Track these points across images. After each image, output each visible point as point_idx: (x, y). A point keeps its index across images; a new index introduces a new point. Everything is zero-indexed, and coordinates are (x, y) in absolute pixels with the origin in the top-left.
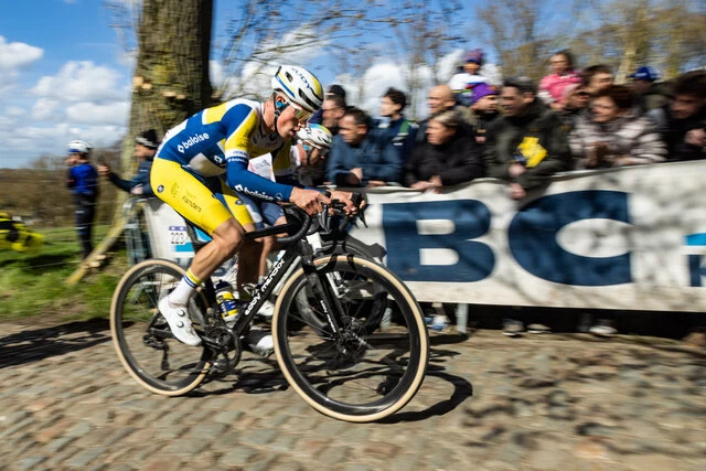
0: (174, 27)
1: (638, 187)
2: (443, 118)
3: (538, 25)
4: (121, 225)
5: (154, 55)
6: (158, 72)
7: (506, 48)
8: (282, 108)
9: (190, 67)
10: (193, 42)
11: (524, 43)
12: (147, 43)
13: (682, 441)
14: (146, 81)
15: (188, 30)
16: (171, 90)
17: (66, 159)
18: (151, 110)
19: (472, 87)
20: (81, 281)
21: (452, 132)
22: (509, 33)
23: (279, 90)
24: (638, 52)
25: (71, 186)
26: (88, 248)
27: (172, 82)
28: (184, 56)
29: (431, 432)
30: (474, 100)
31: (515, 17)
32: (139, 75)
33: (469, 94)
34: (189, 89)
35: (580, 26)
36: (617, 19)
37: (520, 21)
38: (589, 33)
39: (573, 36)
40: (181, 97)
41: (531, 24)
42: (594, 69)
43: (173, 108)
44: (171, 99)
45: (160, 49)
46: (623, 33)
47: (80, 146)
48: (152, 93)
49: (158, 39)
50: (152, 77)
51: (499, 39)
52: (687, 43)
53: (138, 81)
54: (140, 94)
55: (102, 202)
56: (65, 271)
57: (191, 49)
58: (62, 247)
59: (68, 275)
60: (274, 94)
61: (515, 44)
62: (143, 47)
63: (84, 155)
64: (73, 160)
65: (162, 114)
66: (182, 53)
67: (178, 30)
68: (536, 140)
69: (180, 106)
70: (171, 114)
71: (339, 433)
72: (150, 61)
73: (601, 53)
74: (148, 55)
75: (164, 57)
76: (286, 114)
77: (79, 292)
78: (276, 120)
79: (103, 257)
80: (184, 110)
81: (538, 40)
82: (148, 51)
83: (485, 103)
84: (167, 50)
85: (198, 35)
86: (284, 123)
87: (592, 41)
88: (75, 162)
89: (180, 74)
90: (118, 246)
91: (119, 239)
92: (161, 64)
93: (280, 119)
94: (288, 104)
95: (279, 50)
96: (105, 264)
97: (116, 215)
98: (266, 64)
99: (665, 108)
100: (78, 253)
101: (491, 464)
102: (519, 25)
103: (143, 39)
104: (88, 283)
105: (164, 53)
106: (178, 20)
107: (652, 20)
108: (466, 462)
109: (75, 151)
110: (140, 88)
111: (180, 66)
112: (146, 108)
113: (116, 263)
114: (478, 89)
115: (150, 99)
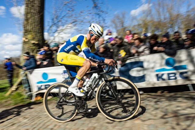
0: (33, 24)
1: (145, 60)
2: (103, 46)
3: (124, 24)
4: (21, 78)
5: (28, 32)
6: (29, 36)
7: (118, 29)
8: (92, 36)
9: (38, 35)
10: (39, 28)
11: (122, 28)
12: (26, 28)
13: (155, 116)
14: (26, 39)
15: (37, 25)
16: (34, 41)
17: (4, 61)
18: (28, 46)
19: (109, 39)
20: (10, 95)
21: (105, 49)
22: (118, 25)
23: (91, 31)
24: (146, 29)
25: (6, 68)
26: (12, 85)
27: (34, 39)
28: (37, 32)
29: (103, 122)
30: (110, 41)
31: (119, 22)
32: (24, 37)
33: (109, 40)
34: (39, 41)
35: (133, 24)
36: (141, 22)
37: (121, 23)
38: (135, 26)
39: (132, 26)
40: (37, 43)
41: (123, 23)
42: (135, 34)
43: (34, 46)
44: (34, 43)
45: (30, 30)
46: (142, 25)
47: (8, 57)
48: (28, 42)
49: (29, 28)
50: (28, 38)
51: (116, 27)
52: (155, 28)
53: (24, 39)
54: (25, 42)
55: (15, 72)
56: (5, 92)
57: (38, 30)
58: (4, 85)
59: (6, 93)
60: (90, 32)
61: (120, 28)
62: (25, 30)
63: (9, 59)
64: (6, 61)
65: (31, 47)
66: (36, 31)
67: (34, 25)
68: (124, 50)
69: (37, 45)
70: (34, 47)
71: (80, 126)
72: (27, 33)
73: (138, 30)
74: (26, 32)
75: (31, 32)
76: (93, 37)
77: (9, 98)
78: (90, 39)
79: (16, 87)
80: (37, 46)
81: (124, 27)
82: (26, 31)
83: (113, 42)
84: (32, 30)
85: (40, 26)
86: (92, 40)
87: (136, 27)
88: (7, 62)
89: (36, 37)
90: (20, 84)
91: (21, 82)
92: (30, 34)
93: (91, 39)
94: (94, 35)
95: (62, 30)
96: (17, 89)
97: (19, 75)
98: (59, 34)
99: (149, 42)
100: (8, 87)
101: (117, 127)
102: (120, 24)
103: (25, 27)
104: (12, 95)
105: (30, 31)
106: (34, 22)
107: (148, 23)
108: (111, 128)
109: (7, 59)
110: (24, 41)
111: (35, 35)
112: (27, 46)
113: (20, 88)
114: (111, 39)
115: (28, 44)
